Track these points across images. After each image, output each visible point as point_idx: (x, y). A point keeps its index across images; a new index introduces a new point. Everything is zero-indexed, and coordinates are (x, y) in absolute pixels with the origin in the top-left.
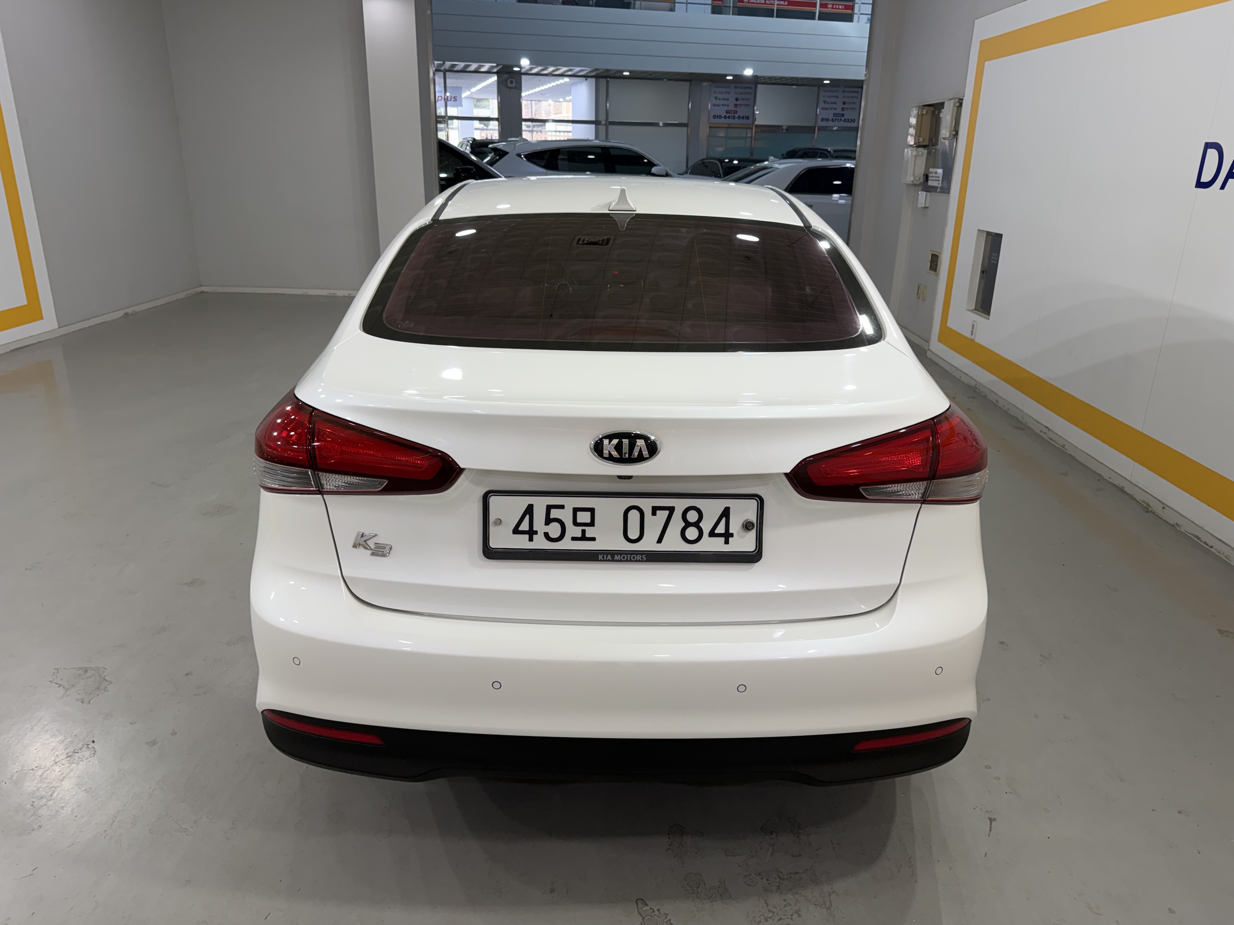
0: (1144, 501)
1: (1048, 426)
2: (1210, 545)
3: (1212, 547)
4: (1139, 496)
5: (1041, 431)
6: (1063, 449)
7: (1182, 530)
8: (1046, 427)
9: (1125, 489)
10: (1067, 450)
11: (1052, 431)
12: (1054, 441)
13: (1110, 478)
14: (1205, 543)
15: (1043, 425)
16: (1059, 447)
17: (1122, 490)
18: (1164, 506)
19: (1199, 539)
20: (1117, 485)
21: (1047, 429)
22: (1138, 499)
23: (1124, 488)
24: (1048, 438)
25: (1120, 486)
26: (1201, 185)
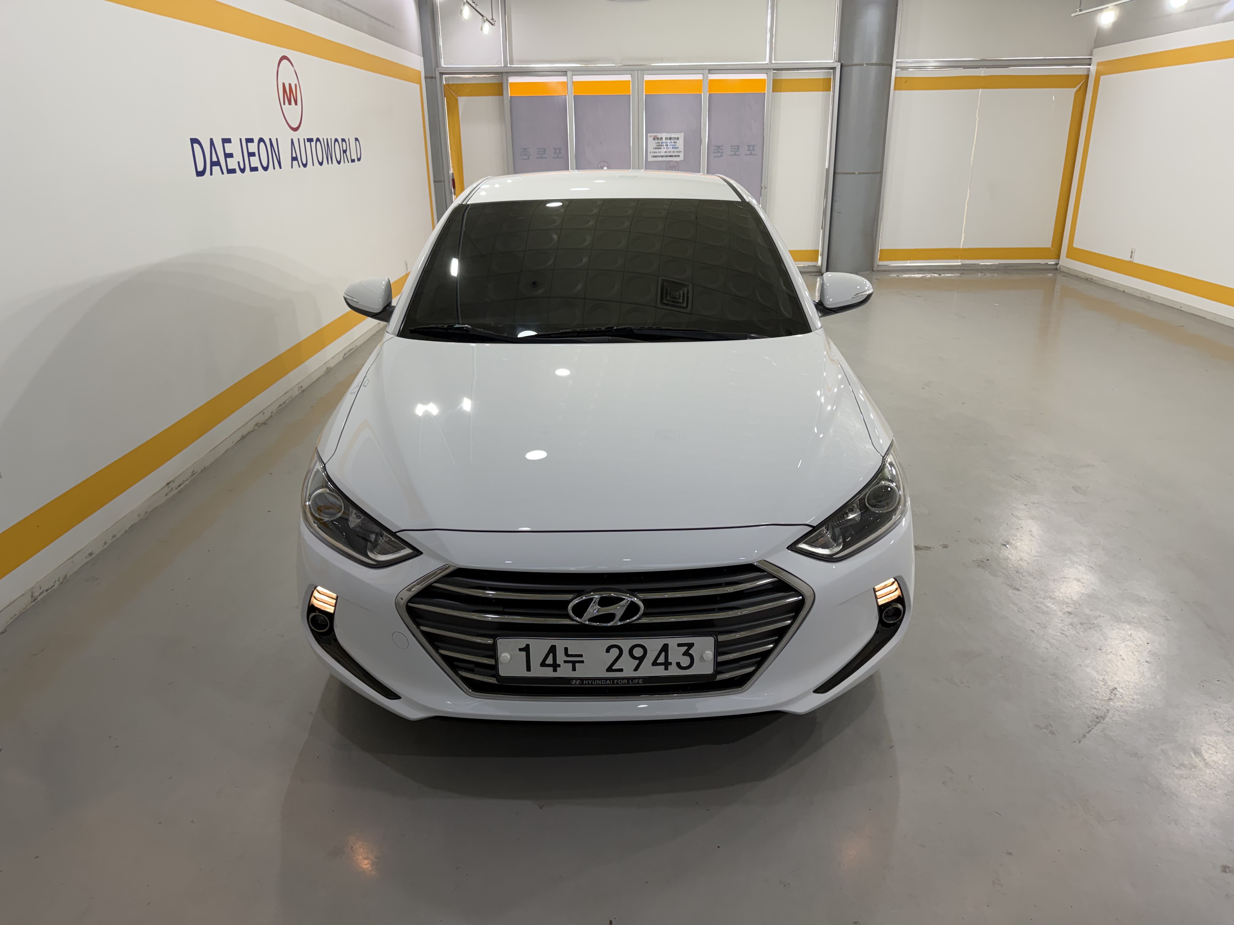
0: (255, 426)
1: (168, 481)
2: (284, 401)
3: (285, 401)
4: (250, 427)
5: (166, 495)
6: (194, 475)
7: (275, 412)
8: (168, 484)
9: (244, 435)
10: (197, 472)
11: (175, 478)
12: (184, 482)
13: (233, 442)
14: (284, 403)
15: (163, 488)
16: (190, 480)
17: (243, 437)
18: (263, 412)
19: (280, 405)
20: (239, 439)
21: (170, 485)
22: (252, 429)
23: (242, 436)
24: (176, 489)
25: (241, 438)
26: (200, 174)
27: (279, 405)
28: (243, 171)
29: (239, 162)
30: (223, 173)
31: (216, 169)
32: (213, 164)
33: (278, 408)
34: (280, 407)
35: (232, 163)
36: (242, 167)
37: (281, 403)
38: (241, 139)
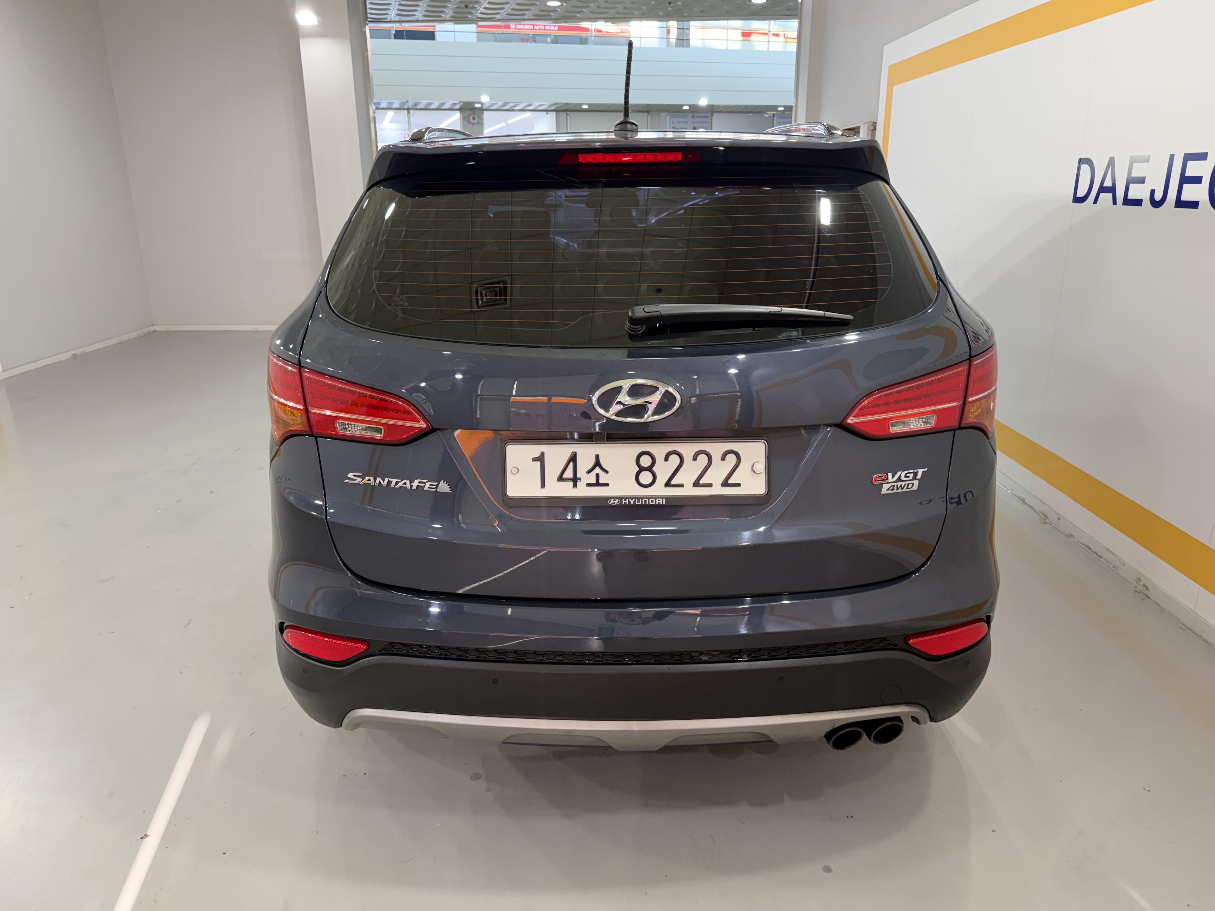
4: (1038, 508)
13: (1013, 490)
17: (1023, 501)
18: (1059, 517)
20: (1020, 497)
23: (1025, 499)
26: (1078, 200)
27: (1087, 544)
28: (1156, 204)
29: (1153, 192)
30: (1115, 202)
31: (1107, 197)
32: (1102, 189)
33: (1082, 544)
34: (1087, 549)
35: (1136, 192)
36: (1158, 197)
37: (1094, 549)
38: (1172, 157)
